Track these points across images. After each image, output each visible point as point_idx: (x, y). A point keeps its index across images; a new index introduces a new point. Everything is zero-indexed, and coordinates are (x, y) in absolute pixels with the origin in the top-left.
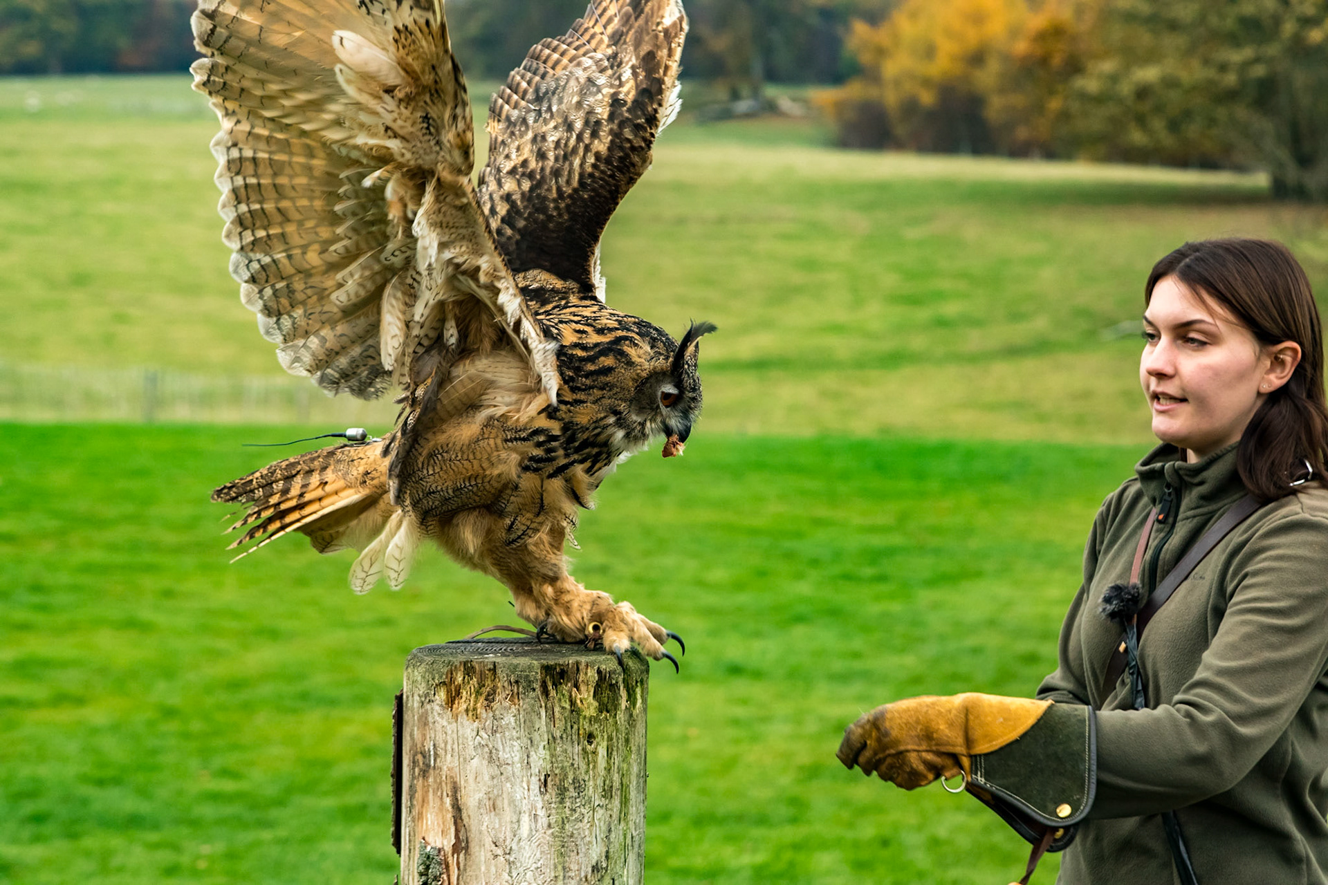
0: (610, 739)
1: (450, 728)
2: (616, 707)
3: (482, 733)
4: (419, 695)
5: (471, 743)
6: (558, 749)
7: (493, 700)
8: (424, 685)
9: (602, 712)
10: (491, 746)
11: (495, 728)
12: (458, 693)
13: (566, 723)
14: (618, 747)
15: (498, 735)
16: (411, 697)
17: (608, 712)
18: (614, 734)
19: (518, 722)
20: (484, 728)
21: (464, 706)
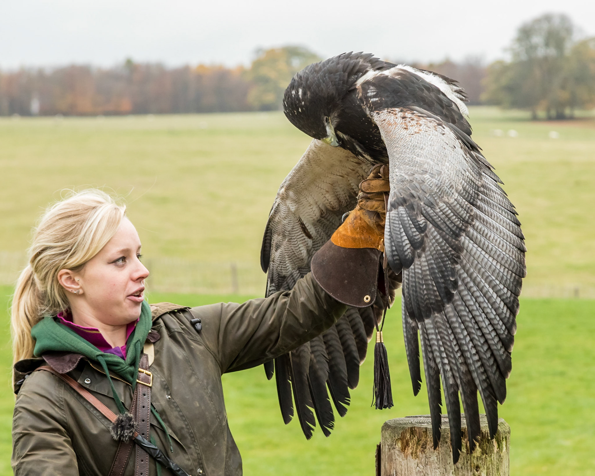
0: (488, 468)
1: (404, 463)
2: (492, 452)
3: (420, 465)
4: (388, 445)
5: (414, 471)
6: (460, 474)
7: (426, 448)
8: (390, 440)
9: (483, 454)
10: (425, 472)
11: (426, 463)
12: (407, 444)
13: (464, 460)
14: (493, 473)
15: (428, 466)
16: (384, 446)
17: (487, 454)
18: (490, 466)
19: (438, 460)
20: (421, 463)
21: (410, 451)
